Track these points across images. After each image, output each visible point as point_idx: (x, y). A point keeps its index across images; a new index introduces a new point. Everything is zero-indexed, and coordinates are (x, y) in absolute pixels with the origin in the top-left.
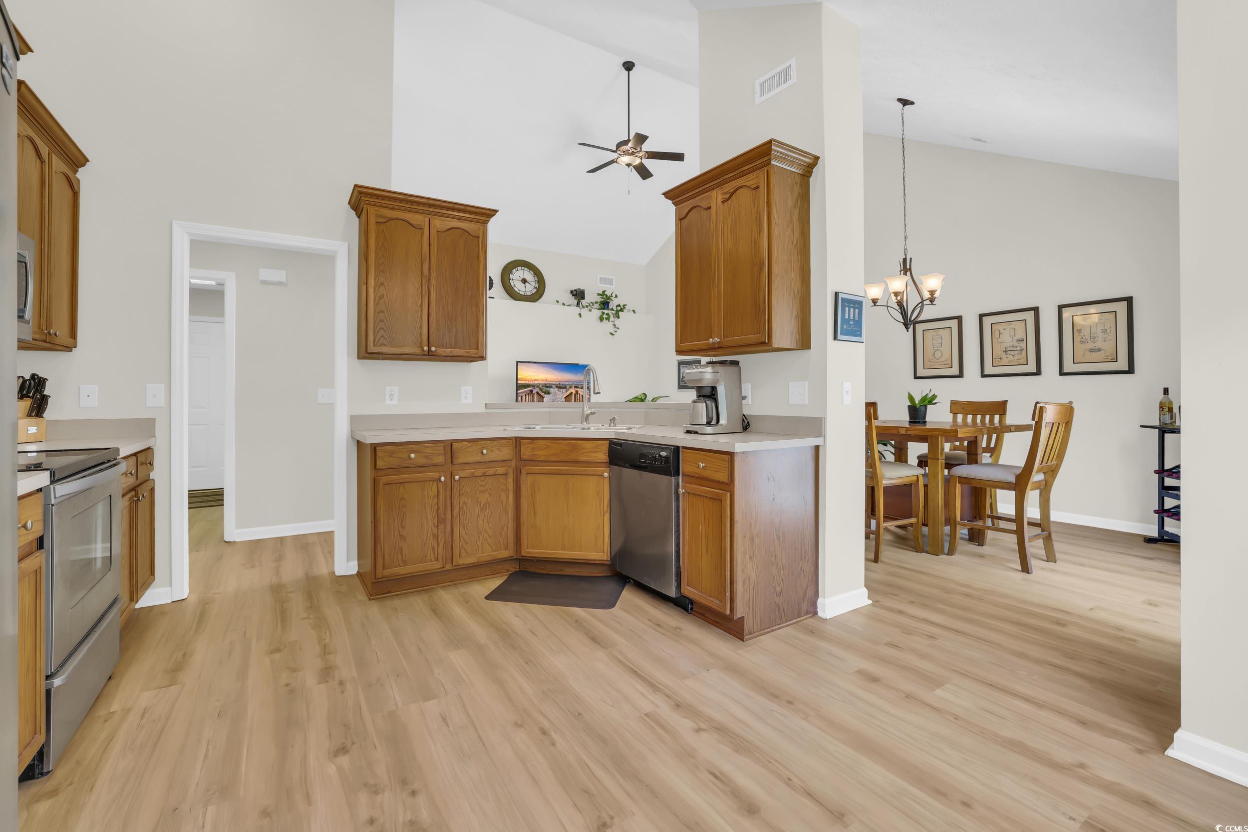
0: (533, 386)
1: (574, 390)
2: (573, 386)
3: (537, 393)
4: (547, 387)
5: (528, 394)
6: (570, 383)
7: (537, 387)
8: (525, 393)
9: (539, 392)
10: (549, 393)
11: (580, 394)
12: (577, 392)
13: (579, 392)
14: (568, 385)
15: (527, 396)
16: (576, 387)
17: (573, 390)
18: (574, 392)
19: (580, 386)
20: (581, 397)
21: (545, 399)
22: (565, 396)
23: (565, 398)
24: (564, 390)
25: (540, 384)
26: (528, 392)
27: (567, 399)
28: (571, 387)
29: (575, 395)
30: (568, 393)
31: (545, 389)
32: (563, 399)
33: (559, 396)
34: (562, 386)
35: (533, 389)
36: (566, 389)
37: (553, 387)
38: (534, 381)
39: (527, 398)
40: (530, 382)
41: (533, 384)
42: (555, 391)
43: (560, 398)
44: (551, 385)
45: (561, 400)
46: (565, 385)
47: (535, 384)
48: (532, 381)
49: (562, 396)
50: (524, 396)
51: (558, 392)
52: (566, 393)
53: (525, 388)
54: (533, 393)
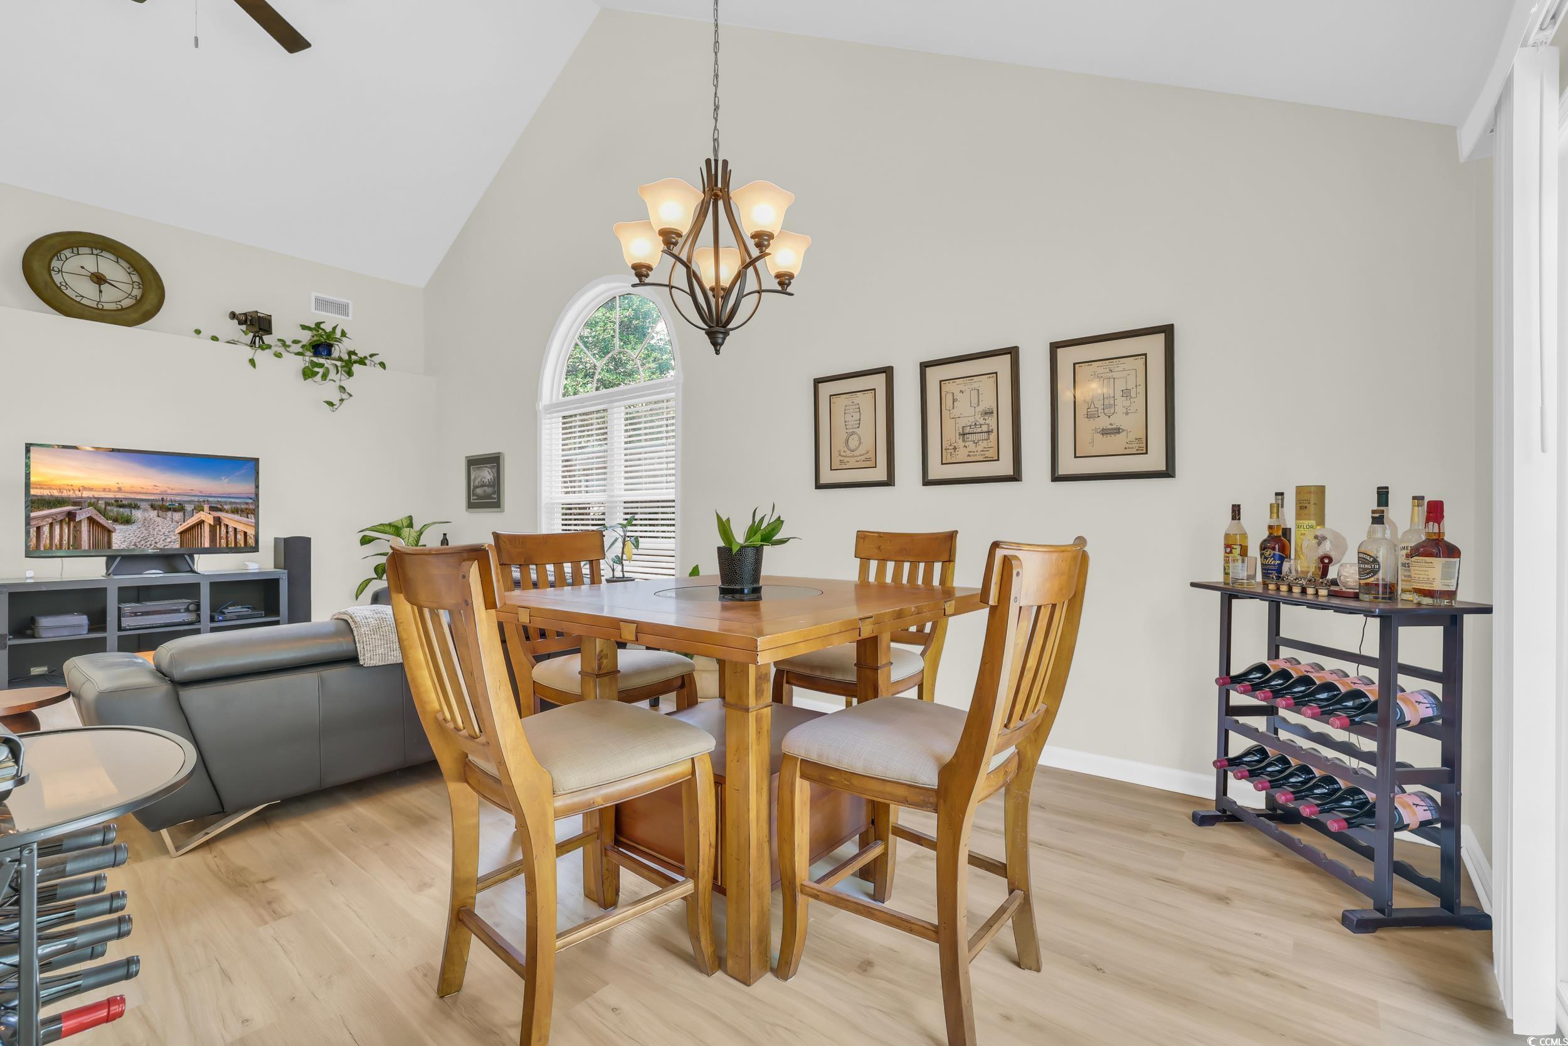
0: (77, 503)
1: (211, 517)
2: (206, 509)
3: (91, 519)
4: (121, 506)
5: (62, 521)
6: (195, 499)
7: (91, 505)
8: (50, 521)
9: (95, 517)
10: (127, 521)
11: (227, 525)
12: (218, 519)
13: (226, 521)
14: (190, 502)
15: (57, 528)
16: (215, 509)
17: (205, 516)
18: (210, 521)
19: (226, 507)
21: (115, 535)
22: (178, 531)
23: (181, 533)
24: (178, 516)
25: (98, 499)
26: (60, 518)
27: (187, 535)
28: (199, 509)
29: (212, 526)
30: (192, 521)
31: (115, 510)
32: (173, 537)
33: (160, 528)
34: (170, 507)
35: (76, 510)
36: (184, 512)
37: (142, 507)
38: (79, 491)
39: (59, 532)
40: (65, 494)
41: (77, 498)
42: (147, 516)
43: (164, 534)
44: (136, 502)
45: (169, 540)
46: (179, 504)
47: (82, 498)
48: (72, 492)
49: (172, 529)
50: (49, 525)
51: (159, 519)
52: (184, 522)
53: (51, 508)
54: (77, 519)
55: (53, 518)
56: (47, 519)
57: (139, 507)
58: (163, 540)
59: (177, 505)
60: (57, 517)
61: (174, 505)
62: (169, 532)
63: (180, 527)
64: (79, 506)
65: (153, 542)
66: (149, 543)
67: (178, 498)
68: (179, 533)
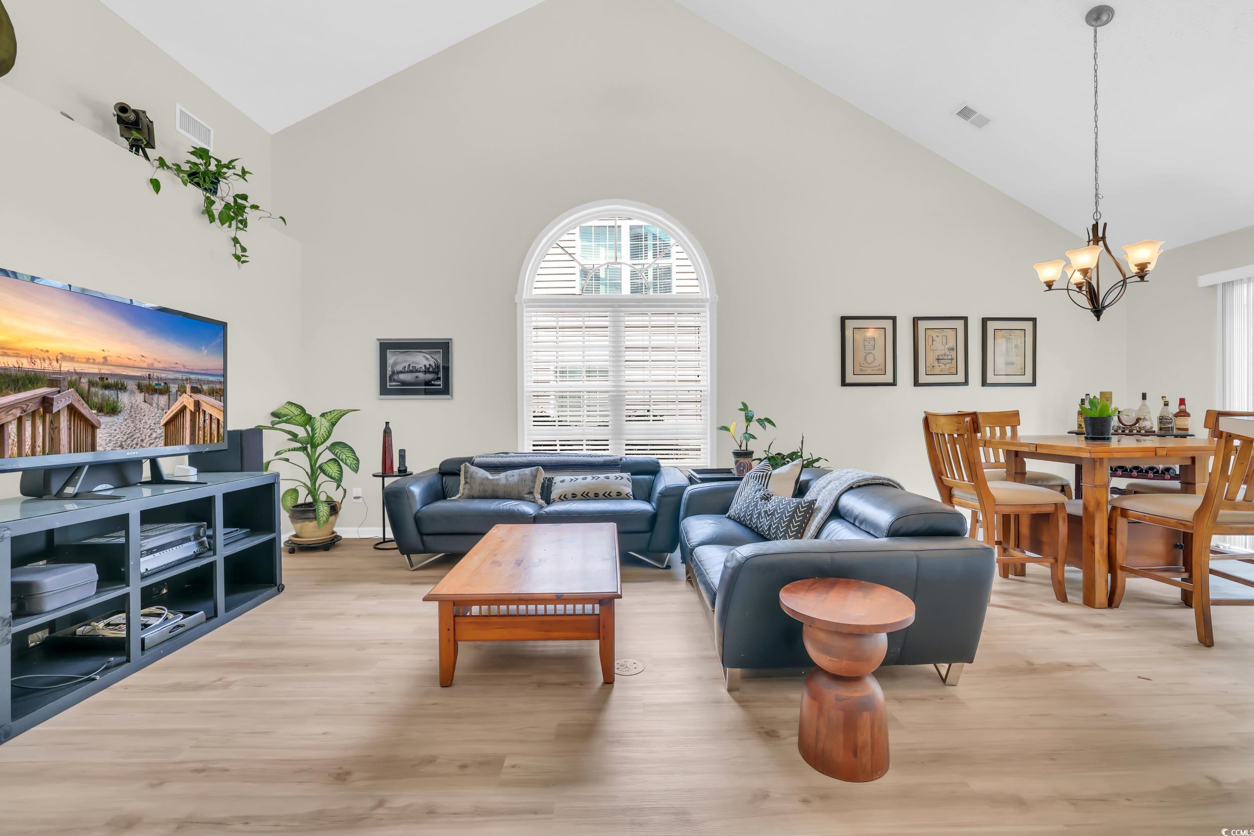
0: (54, 381)
1: (191, 401)
2: (188, 389)
3: (71, 409)
4: (107, 387)
5: (34, 413)
6: (179, 376)
7: (71, 385)
8: (18, 413)
9: (77, 405)
10: (113, 410)
11: (204, 412)
12: (197, 404)
13: (204, 406)
14: (174, 380)
15: (28, 425)
16: (195, 390)
17: (187, 400)
18: (191, 407)
19: (205, 387)
20: (208, 422)
21: (100, 433)
22: (163, 422)
23: (166, 425)
24: (163, 400)
25: (81, 375)
26: (32, 407)
27: (172, 428)
28: (182, 391)
29: (193, 414)
30: (175, 408)
31: (99, 394)
32: (159, 431)
33: (146, 418)
34: (156, 387)
35: (53, 393)
36: (169, 395)
37: (129, 388)
38: (57, 360)
39: (30, 432)
40: (39, 366)
41: (54, 373)
42: (134, 402)
43: (150, 426)
44: (122, 381)
45: (154, 435)
46: (165, 383)
47: (60, 373)
48: (47, 362)
49: (157, 420)
50: (16, 422)
51: (145, 406)
52: (169, 409)
53: (19, 391)
54: (55, 410)
55: (22, 408)
56: (14, 411)
57: (125, 388)
58: (149, 436)
59: (163, 384)
60: (28, 406)
61: (160, 385)
62: (155, 424)
63: (165, 416)
64: (57, 387)
65: (139, 440)
66: (135, 441)
67: (163, 375)
68: (163, 425)
